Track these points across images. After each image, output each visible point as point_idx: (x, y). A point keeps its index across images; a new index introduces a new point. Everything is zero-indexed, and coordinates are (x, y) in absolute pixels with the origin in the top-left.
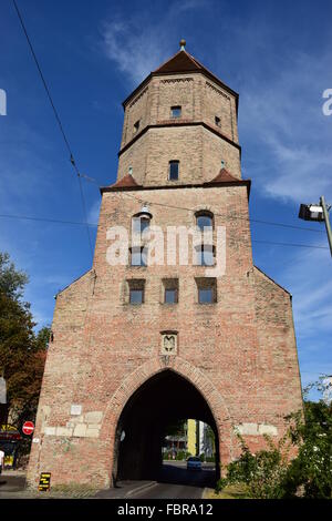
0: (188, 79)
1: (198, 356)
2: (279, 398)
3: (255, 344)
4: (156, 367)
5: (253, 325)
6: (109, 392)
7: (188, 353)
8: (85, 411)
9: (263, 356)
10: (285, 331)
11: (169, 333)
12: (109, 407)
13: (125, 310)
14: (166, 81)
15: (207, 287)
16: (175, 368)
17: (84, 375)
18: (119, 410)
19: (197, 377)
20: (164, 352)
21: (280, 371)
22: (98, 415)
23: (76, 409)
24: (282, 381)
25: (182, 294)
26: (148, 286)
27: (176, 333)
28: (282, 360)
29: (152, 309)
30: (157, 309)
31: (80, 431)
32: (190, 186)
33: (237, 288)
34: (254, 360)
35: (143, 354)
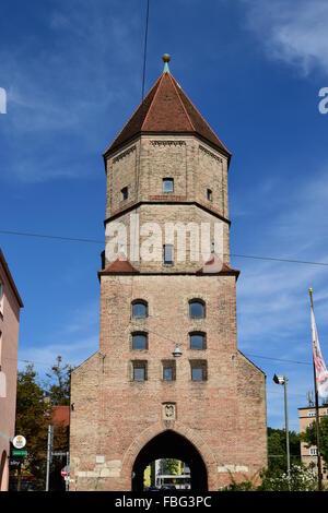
0: (181, 143)
1: (192, 420)
2: (251, 448)
3: (236, 412)
4: (161, 429)
5: (234, 398)
6: (124, 447)
7: (184, 419)
8: (107, 460)
9: (241, 420)
10: (259, 402)
11: (169, 404)
12: (125, 457)
13: (131, 385)
14: (156, 142)
15: (199, 366)
16: (175, 429)
17: (103, 435)
18: (133, 459)
19: (191, 435)
20: (165, 418)
21: (253, 430)
22: (119, 462)
23: (100, 459)
24: (253, 437)
25: (179, 373)
26: (150, 367)
27: (174, 403)
28: (255, 423)
29: (154, 385)
30: (158, 385)
31: (105, 473)
32: (184, 274)
33: (224, 369)
34: (234, 423)
35: (149, 420)
